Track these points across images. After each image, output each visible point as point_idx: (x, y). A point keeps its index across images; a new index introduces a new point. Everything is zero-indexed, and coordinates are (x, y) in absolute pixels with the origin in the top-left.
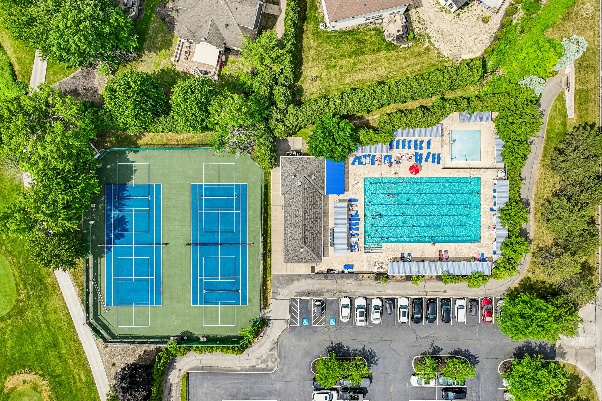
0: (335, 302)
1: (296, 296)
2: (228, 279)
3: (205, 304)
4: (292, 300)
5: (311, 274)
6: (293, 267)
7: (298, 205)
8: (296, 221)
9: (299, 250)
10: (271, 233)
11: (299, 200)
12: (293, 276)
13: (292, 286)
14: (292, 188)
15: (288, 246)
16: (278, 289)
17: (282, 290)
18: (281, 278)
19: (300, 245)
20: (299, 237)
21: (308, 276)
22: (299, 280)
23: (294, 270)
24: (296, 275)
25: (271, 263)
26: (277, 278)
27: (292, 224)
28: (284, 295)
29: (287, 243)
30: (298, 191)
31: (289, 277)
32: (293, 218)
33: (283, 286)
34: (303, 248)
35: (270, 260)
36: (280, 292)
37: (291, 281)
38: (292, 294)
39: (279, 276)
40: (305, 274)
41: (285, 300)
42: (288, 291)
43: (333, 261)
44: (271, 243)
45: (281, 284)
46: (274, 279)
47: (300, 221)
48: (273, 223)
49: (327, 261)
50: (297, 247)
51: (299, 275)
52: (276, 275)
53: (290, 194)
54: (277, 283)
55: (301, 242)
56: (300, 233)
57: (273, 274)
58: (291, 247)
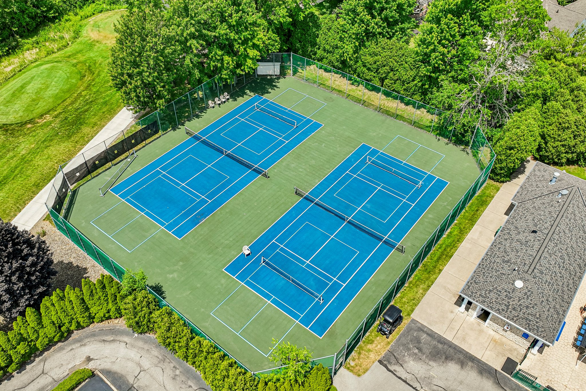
2: (320, 273)
3: (248, 283)
5: (500, 373)
6: (464, 333)
7: (545, 218)
8: (528, 238)
9: (512, 282)
10: (451, 257)
11: (550, 213)
12: (456, 349)
13: (442, 368)
14: (543, 197)
15: (486, 270)
16: (406, 355)
17: (413, 360)
18: (425, 336)
19: (520, 273)
20: (523, 261)
21: (490, 373)
22: (464, 367)
23: (464, 339)
24: (463, 353)
25: (422, 300)
26: (416, 331)
27: (515, 241)
28: (411, 375)
29: (485, 265)
30: (555, 201)
31: (445, 346)
32: (522, 233)
33: (420, 354)
34: (525, 281)
35: (422, 294)
36: (406, 362)
37: (444, 357)
38: (430, 383)
39: (423, 331)
40: (486, 364)
41: (408, 386)
42: (425, 373)
43: (569, 382)
44: (440, 271)
45: (417, 348)
46: (409, 330)
47: (539, 238)
48: (464, 246)
49: (554, 373)
50: (509, 275)
51: (470, 357)
52: (420, 325)
53: (534, 203)
54: (411, 341)
55: (524, 269)
56: (528, 255)
57: (413, 320)
58: (494, 272)
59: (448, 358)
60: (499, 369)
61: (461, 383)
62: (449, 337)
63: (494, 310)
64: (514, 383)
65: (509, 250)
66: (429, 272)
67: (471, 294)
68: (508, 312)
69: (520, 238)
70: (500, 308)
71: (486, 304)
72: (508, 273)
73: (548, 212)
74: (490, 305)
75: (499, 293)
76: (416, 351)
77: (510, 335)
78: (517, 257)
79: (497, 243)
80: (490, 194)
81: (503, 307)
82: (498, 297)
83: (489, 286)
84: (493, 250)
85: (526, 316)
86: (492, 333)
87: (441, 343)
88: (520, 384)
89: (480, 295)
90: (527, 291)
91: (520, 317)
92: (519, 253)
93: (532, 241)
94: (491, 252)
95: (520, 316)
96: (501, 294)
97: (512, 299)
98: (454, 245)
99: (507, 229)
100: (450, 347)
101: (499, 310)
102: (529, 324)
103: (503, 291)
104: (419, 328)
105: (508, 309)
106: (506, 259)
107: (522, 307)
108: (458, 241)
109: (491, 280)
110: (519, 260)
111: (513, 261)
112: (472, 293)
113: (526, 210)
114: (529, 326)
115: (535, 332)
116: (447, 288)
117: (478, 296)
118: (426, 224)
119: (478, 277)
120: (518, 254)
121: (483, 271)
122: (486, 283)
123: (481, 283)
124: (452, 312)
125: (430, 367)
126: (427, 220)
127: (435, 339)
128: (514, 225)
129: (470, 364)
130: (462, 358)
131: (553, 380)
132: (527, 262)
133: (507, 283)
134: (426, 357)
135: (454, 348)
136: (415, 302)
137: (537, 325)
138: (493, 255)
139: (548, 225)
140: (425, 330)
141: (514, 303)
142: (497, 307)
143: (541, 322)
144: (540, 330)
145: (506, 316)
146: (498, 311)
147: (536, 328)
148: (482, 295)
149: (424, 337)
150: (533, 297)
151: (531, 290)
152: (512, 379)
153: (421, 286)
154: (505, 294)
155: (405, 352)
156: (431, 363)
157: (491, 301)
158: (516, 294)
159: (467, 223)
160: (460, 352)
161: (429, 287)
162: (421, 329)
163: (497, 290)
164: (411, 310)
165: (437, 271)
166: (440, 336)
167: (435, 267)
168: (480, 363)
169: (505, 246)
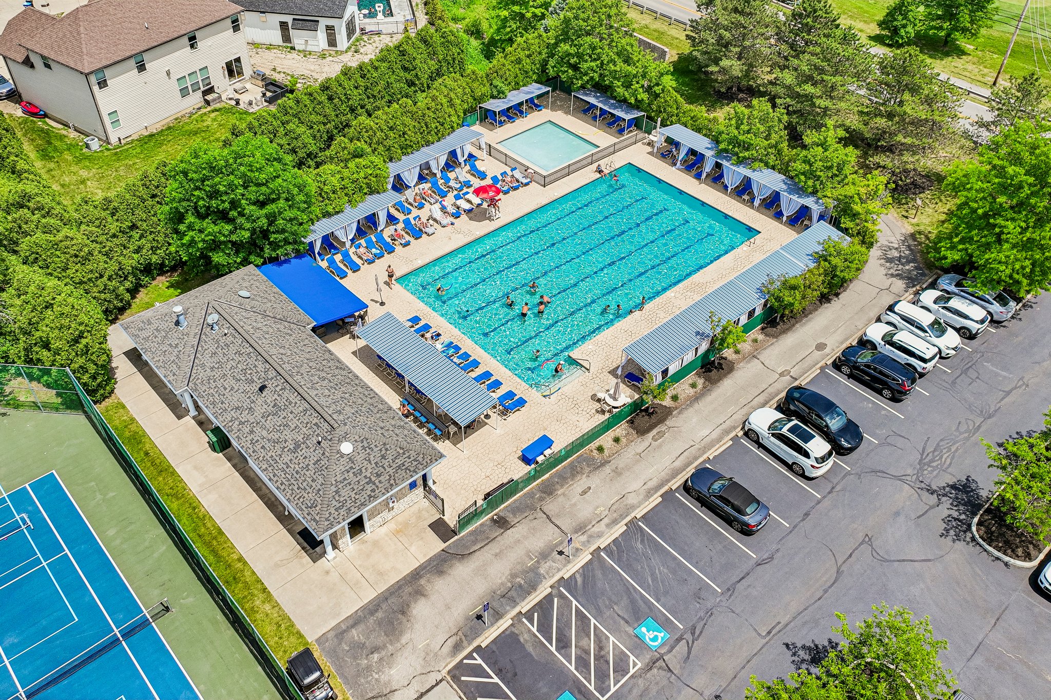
0: (599, 574)
1: (457, 647)
4: (456, 673)
5: (449, 546)
6: (371, 570)
7: (245, 364)
8: (268, 401)
9: (339, 455)
10: (221, 532)
11: (238, 353)
12: (394, 593)
13: (416, 626)
14: (200, 348)
15: (295, 483)
16: (377, 676)
17: (390, 668)
18: (354, 632)
19: (329, 438)
20: (309, 425)
21: (445, 561)
22: (425, 593)
23: (381, 574)
24: (403, 585)
25: (286, 611)
26: (340, 644)
27: (263, 420)
28: (413, 681)
29: (284, 480)
30: (221, 339)
31: (384, 606)
32: (252, 405)
33: (383, 653)
34: (345, 438)
35: (274, 607)
36: (389, 680)
37: (400, 616)
38: (436, 655)
39: (345, 631)
40: (430, 560)
41: (430, 693)
42: (418, 657)
43: (483, 470)
44: (241, 559)
45: (372, 653)
46: (333, 654)
47: (280, 387)
48: (210, 503)
49: (467, 482)
50: (323, 454)
51: (412, 577)
52: (332, 634)
53: (203, 365)
54: (355, 658)
55: (326, 430)
56: (302, 414)
57: (318, 640)
58: (307, 473)
59: (404, 610)
60: (443, 546)
61: (448, 607)
62: (369, 595)
63: (367, 502)
64: (468, 536)
65: (277, 436)
66: (234, 579)
67: (328, 523)
68: (380, 485)
69: (262, 411)
70: (369, 493)
71: (353, 509)
72: (320, 455)
73: (237, 355)
74: (357, 505)
75: (346, 482)
76: (376, 656)
77: (399, 506)
78: (297, 430)
79: (250, 446)
80: (125, 421)
81: (369, 487)
82: (351, 486)
83: (328, 489)
84: (261, 459)
85: (395, 466)
86: (384, 529)
87: (376, 611)
88: (471, 529)
89: (336, 510)
90: (362, 445)
91: (392, 475)
92: (290, 424)
93: (278, 398)
94: (265, 462)
95: (391, 472)
96: (349, 480)
97: (364, 471)
98: (198, 517)
99: (231, 421)
100: (387, 599)
101: (370, 496)
102: (406, 469)
103: (346, 475)
104: (336, 636)
105: (375, 484)
106: (291, 447)
107: (381, 464)
108: (194, 509)
109: (320, 483)
110: (304, 429)
111: (300, 438)
112: (327, 520)
113: (211, 381)
114: (409, 470)
115: (421, 467)
116: (279, 563)
117: (337, 513)
118: (125, 546)
119: (301, 500)
120: (293, 427)
121: (295, 488)
122: (321, 493)
123: (318, 499)
124: (327, 573)
125: (410, 646)
126: (118, 542)
127: (365, 617)
128: (229, 409)
129: (423, 582)
130: (410, 589)
131: (475, 487)
132: (316, 421)
133: (337, 463)
134: (391, 644)
135: (391, 594)
136: (285, 624)
137: (412, 458)
138: (273, 463)
139: (261, 366)
140: (344, 627)
141: (370, 471)
142: (365, 496)
143: (411, 452)
144: (420, 459)
145: (383, 491)
146: (372, 499)
147: (416, 463)
148: (338, 506)
149: (355, 634)
150: (373, 441)
151: (362, 438)
152: (461, 535)
153: (257, 603)
154: (351, 474)
155: (372, 675)
156: (404, 640)
157: (353, 499)
158: (359, 460)
159: (164, 479)
160: (400, 588)
161: (264, 590)
162: (340, 633)
163: (340, 482)
164: (298, 638)
165: (239, 565)
166: (363, 608)
167: (229, 566)
168: (426, 567)
169: (264, 438)
